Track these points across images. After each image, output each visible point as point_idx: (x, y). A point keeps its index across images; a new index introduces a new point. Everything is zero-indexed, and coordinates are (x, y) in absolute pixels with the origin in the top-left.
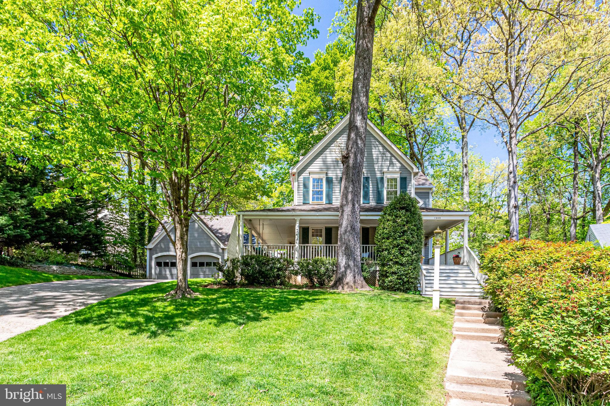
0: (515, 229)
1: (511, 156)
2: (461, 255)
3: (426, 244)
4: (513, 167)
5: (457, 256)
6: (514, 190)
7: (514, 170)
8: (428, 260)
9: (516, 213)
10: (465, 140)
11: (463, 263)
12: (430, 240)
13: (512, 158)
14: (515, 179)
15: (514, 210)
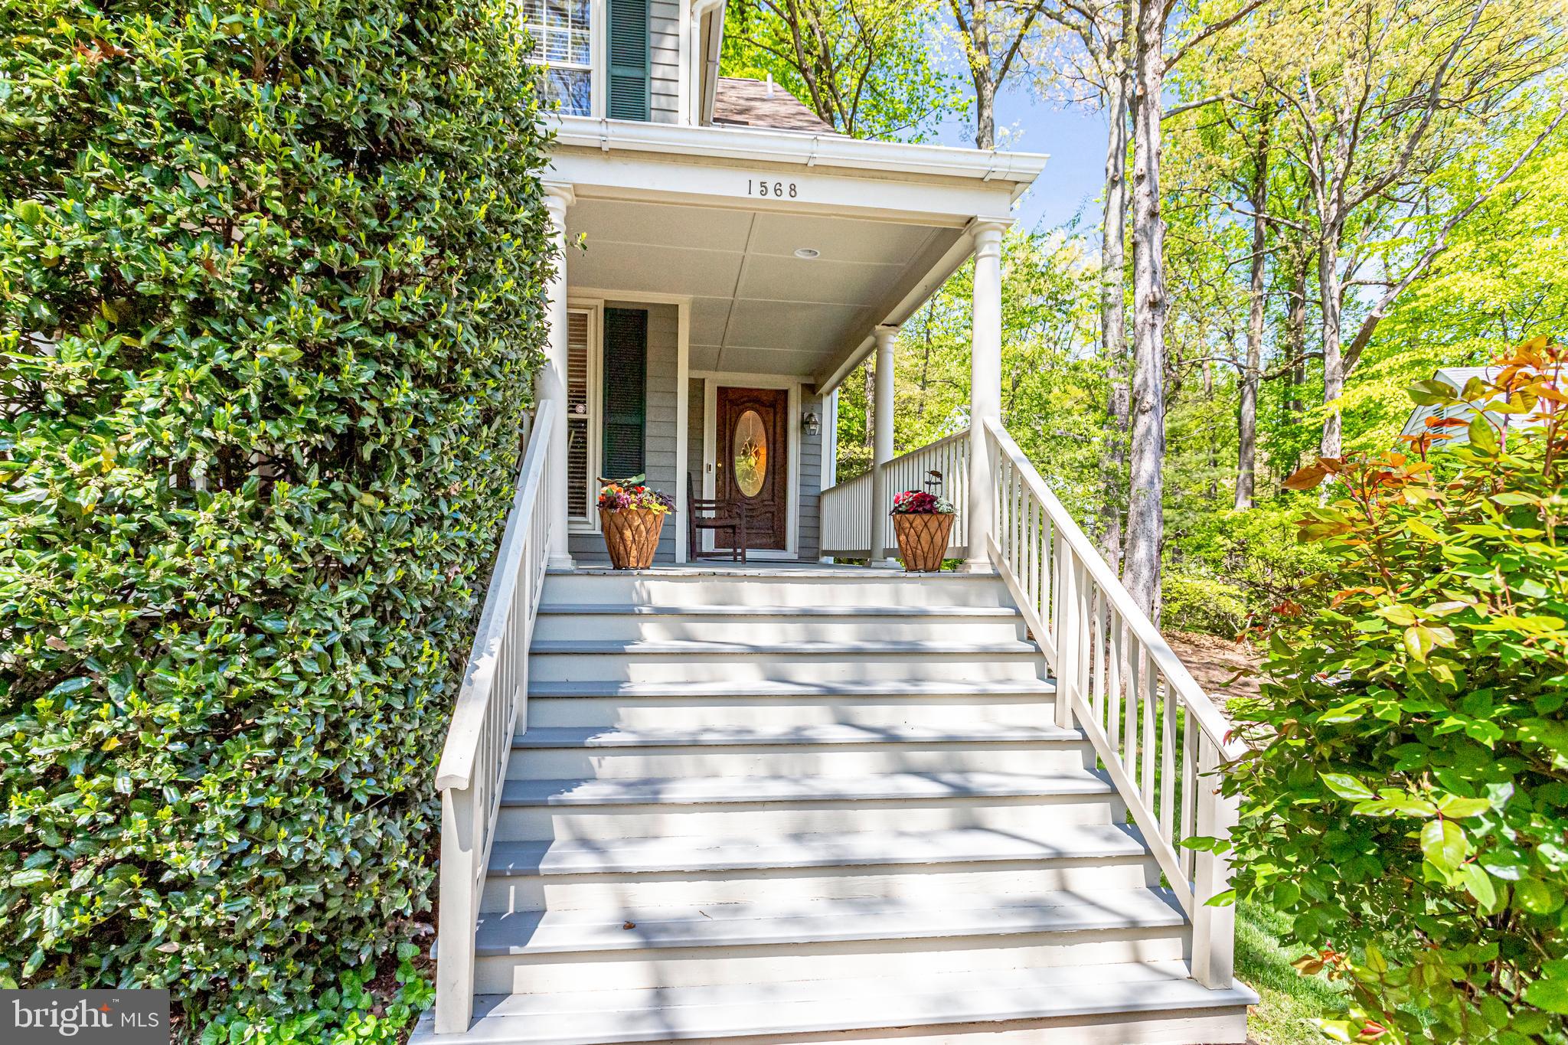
0: (1151, 382)
1: (1140, 119)
2: (952, 495)
3: (805, 423)
4: (1149, 158)
5: (923, 504)
6: (1150, 242)
7: (1150, 169)
8: (819, 498)
9: (1153, 326)
10: (986, 113)
11: (960, 561)
12: (826, 401)
13: (1147, 125)
14: (1154, 203)
15: (1147, 314)
